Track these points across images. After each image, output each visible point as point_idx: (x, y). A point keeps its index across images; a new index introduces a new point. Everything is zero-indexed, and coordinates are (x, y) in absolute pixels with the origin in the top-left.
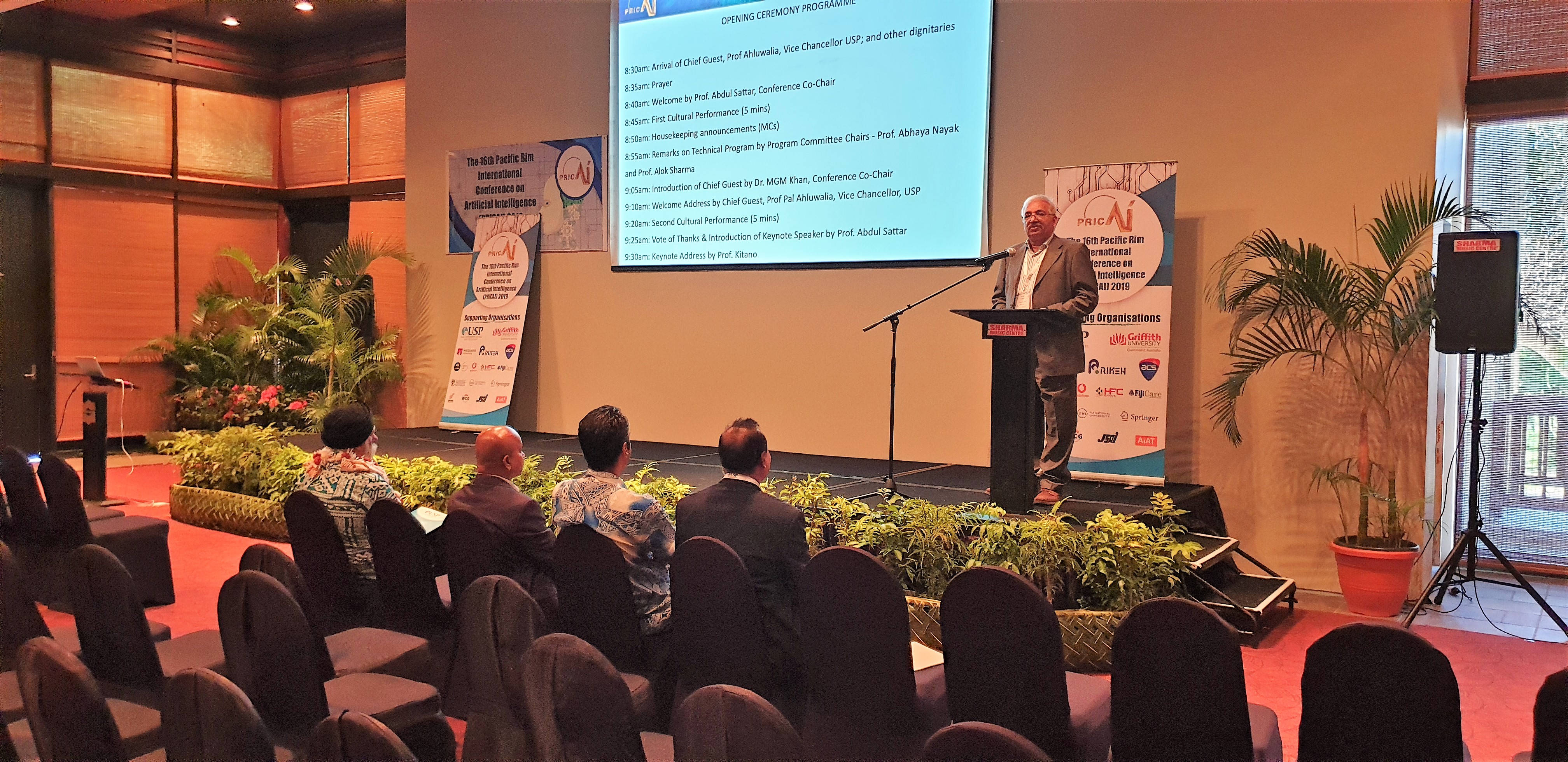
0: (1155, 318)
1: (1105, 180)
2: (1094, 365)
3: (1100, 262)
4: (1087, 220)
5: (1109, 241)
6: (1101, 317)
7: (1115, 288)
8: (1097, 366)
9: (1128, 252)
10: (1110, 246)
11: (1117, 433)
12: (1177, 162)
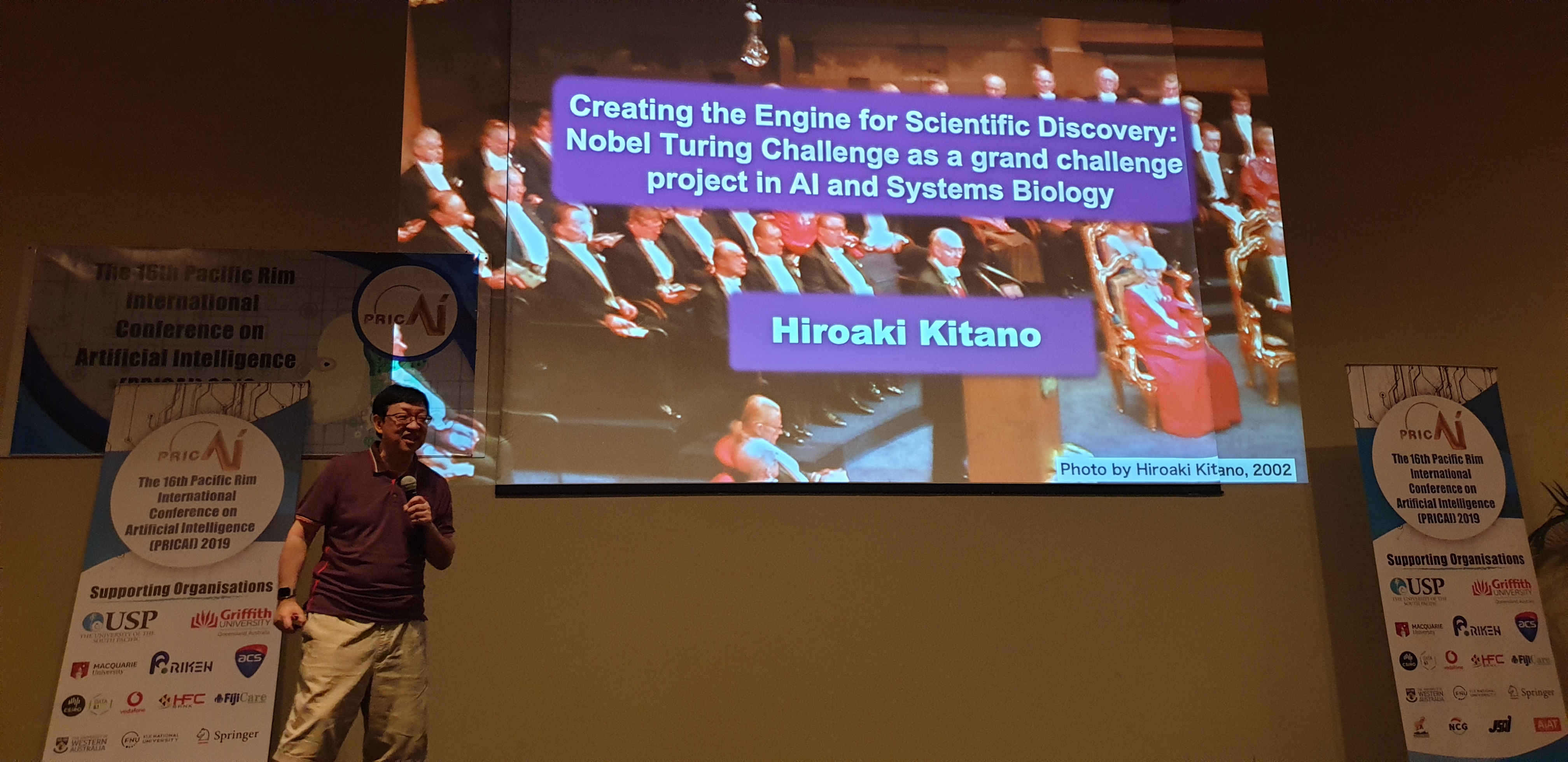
0: (1516, 560)
1: (1421, 383)
2: (1461, 624)
3: (1438, 487)
4: (1410, 432)
5: (1442, 460)
6: (1455, 559)
7: (1463, 520)
8: (1465, 624)
9: (1467, 475)
10: (1443, 467)
11: (1510, 717)
12: (1496, 369)
